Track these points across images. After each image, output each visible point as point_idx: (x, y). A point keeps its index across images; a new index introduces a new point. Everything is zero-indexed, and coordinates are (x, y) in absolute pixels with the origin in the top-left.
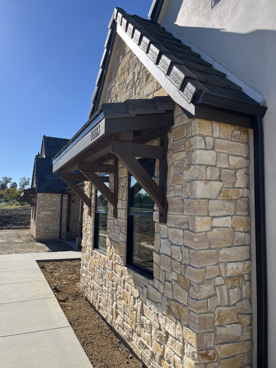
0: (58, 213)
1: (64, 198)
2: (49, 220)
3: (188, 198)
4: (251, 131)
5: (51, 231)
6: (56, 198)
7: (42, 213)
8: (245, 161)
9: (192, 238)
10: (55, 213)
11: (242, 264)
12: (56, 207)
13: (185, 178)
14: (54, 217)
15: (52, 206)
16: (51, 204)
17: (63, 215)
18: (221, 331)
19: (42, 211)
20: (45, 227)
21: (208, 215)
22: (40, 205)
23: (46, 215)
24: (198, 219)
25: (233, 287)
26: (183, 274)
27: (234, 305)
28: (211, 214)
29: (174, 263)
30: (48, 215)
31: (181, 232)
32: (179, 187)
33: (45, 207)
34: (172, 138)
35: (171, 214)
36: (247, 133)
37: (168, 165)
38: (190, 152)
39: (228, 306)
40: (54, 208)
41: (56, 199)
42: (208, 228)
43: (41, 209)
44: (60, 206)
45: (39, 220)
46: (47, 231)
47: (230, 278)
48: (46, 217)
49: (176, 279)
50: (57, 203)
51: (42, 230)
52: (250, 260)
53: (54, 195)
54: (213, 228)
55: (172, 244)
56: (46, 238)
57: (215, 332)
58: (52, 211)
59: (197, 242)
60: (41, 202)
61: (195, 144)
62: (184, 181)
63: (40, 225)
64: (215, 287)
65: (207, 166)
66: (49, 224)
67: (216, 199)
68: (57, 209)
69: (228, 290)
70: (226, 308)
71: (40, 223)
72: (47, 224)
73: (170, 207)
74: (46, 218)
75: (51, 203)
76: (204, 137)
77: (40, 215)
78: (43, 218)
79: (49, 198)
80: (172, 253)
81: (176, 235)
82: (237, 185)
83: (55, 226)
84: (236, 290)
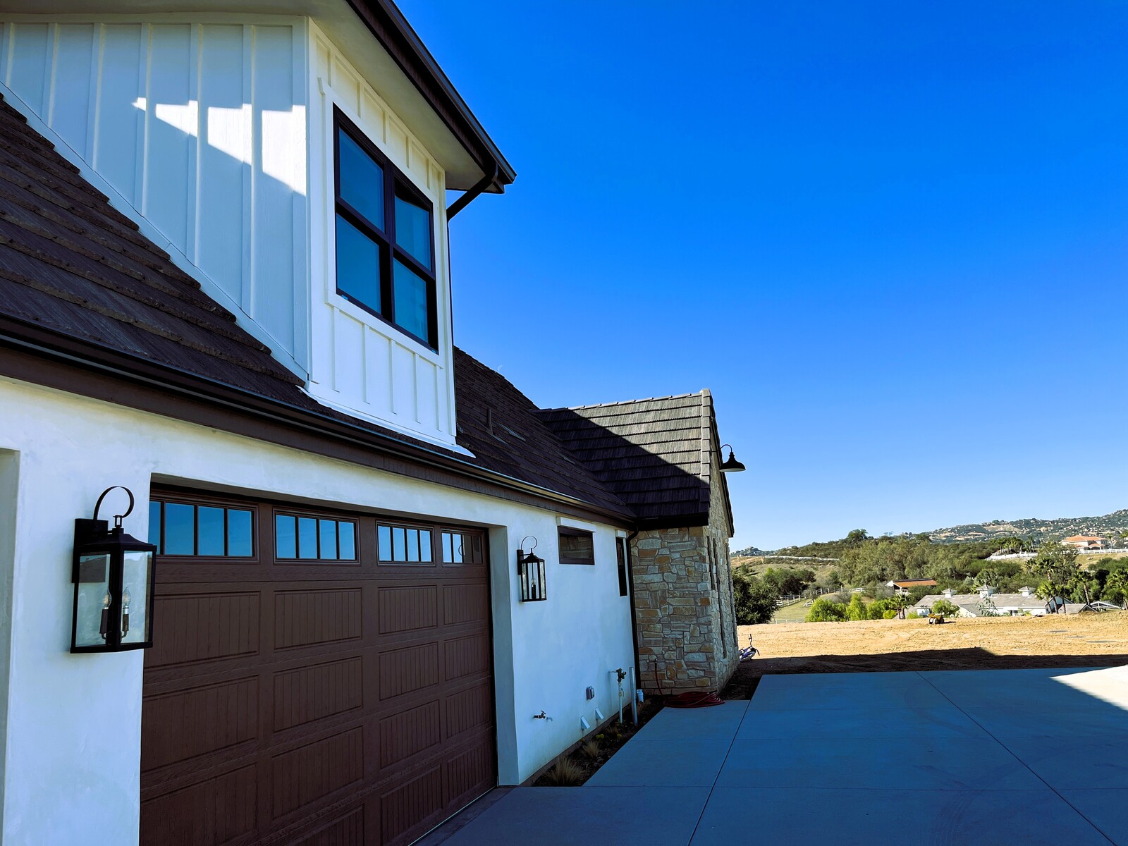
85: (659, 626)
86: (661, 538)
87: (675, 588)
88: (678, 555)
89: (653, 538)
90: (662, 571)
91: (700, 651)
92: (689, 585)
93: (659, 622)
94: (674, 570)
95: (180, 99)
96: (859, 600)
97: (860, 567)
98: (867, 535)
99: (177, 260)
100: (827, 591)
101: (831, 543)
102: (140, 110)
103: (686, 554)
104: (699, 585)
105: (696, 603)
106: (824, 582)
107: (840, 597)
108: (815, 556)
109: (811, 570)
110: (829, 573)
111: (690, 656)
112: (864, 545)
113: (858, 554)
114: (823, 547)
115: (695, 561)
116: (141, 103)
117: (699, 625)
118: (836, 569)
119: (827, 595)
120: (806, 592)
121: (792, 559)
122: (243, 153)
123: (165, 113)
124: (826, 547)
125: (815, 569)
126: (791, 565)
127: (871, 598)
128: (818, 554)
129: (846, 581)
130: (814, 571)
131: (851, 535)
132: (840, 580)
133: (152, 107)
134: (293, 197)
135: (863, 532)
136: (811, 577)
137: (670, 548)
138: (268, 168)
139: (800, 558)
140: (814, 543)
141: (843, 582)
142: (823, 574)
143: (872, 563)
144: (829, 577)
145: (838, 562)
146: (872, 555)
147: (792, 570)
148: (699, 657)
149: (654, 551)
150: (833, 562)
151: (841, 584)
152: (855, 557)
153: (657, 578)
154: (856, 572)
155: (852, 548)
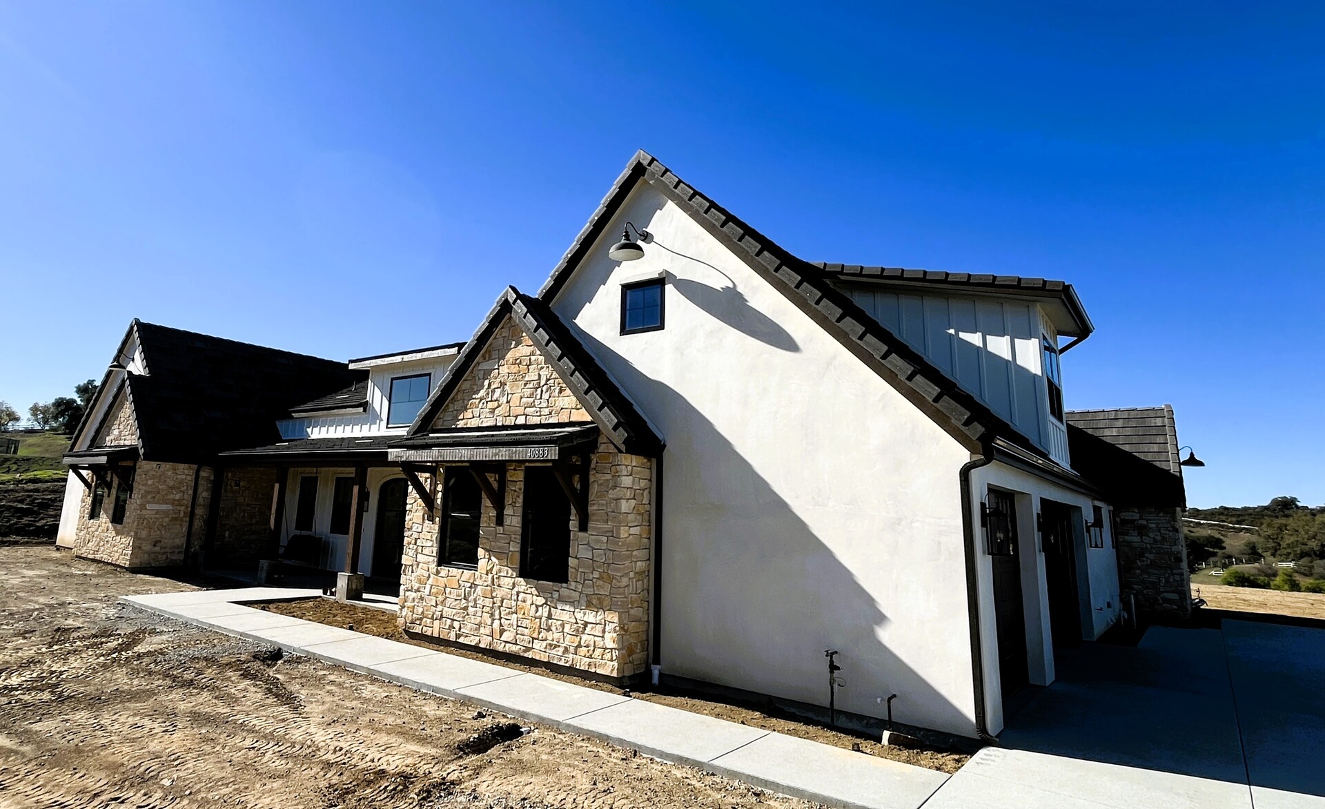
0: (187, 507)
1: (203, 474)
2: (165, 524)
3: (613, 512)
4: (654, 460)
5: (165, 548)
6: (183, 473)
7: (148, 507)
8: (649, 483)
9: (617, 543)
10: (178, 508)
11: (644, 563)
12: (184, 494)
13: (610, 496)
14: (176, 516)
15: (174, 492)
16: (172, 488)
17: (196, 511)
18: (632, 612)
19: (150, 503)
20: (154, 540)
21: (627, 526)
22: (146, 488)
23: (158, 512)
24: (622, 528)
25: (639, 580)
26: (606, 571)
27: (639, 593)
28: (629, 525)
29: (595, 564)
30: (163, 511)
31: (605, 539)
32: (604, 502)
33: (158, 493)
34: (595, 460)
35: (591, 524)
36: (649, 460)
37: (590, 482)
38: (616, 476)
39: (636, 594)
40: (178, 497)
41: (184, 477)
42: (627, 535)
43: (149, 497)
44: (191, 492)
45: (142, 523)
46: (157, 549)
47: (637, 573)
48: (157, 516)
49: (598, 576)
50: (185, 484)
51: (147, 547)
52: (649, 560)
53: (181, 466)
54: (630, 535)
55: (594, 549)
56: (153, 565)
57: (628, 612)
58: (173, 504)
59: (621, 546)
60: (150, 482)
61: (621, 471)
62: (609, 498)
63: (144, 534)
64: (630, 579)
65: (628, 488)
66: (163, 532)
67: (632, 513)
68: (183, 499)
69: (636, 582)
70: (635, 595)
71: (143, 529)
72: (158, 532)
73: (591, 517)
74: (157, 518)
75: (171, 483)
76: (627, 466)
77: (144, 512)
78: (151, 519)
79: (170, 473)
80: (593, 557)
81: (598, 541)
82: (644, 502)
83: (176, 537)
84: (640, 582)
85: (1138, 571)
86: (1139, 513)
87: (1152, 548)
88: (1153, 526)
89: (1133, 512)
90: (1140, 534)
91: (1173, 592)
92: (1163, 546)
93: (1139, 569)
94: (1151, 535)
95: (974, 331)
96: (1290, 576)
97: (1288, 540)
98: (1299, 504)
99: (977, 399)
100: (1243, 563)
101: (1245, 509)
102: (951, 334)
103: (1161, 525)
104: (1173, 547)
105: (1170, 560)
106: (1237, 551)
107: (1259, 570)
108: (1224, 521)
109: (1217, 535)
110: (1243, 542)
111: (1165, 595)
112: (1295, 516)
113: (1286, 526)
114: (1234, 513)
115: (1169, 531)
116: (952, 331)
117: (1173, 574)
118: (1254, 538)
119: (1241, 566)
120: (1212, 560)
121: (1192, 522)
122: (1007, 355)
123: (964, 336)
124: (1238, 513)
125: (1223, 535)
126: (1190, 529)
127: (1306, 575)
128: (1227, 519)
129: (1269, 553)
130: (1222, 537)
131: (1275, 502)
132: (1260, 551)
133: (957, 333)
134: (1034, 378)
135: (1293, 501)
136: (1218, 543)
137: (1147, 520)
138: (1019, 362)
139: (1202, 522)
140: (1221, 507)
141: (1264, 554)
142: (1235, 542)
143: (1306, 536)
144: (1243, 547)
145: (1257, 531)
146: (1307, 527)
147: (1192, 534)
148: (1175, 596)
149: (1135, 520)
150: (1248, 530)
151: (1261, 556)
152: (1281, 528)
153: (1137, 539)
154: (1284, 545)
155: (1277, 517)
